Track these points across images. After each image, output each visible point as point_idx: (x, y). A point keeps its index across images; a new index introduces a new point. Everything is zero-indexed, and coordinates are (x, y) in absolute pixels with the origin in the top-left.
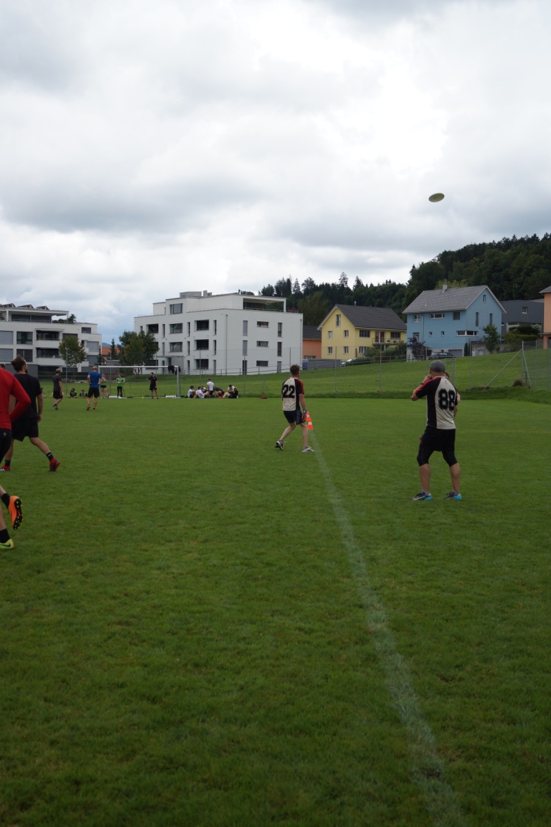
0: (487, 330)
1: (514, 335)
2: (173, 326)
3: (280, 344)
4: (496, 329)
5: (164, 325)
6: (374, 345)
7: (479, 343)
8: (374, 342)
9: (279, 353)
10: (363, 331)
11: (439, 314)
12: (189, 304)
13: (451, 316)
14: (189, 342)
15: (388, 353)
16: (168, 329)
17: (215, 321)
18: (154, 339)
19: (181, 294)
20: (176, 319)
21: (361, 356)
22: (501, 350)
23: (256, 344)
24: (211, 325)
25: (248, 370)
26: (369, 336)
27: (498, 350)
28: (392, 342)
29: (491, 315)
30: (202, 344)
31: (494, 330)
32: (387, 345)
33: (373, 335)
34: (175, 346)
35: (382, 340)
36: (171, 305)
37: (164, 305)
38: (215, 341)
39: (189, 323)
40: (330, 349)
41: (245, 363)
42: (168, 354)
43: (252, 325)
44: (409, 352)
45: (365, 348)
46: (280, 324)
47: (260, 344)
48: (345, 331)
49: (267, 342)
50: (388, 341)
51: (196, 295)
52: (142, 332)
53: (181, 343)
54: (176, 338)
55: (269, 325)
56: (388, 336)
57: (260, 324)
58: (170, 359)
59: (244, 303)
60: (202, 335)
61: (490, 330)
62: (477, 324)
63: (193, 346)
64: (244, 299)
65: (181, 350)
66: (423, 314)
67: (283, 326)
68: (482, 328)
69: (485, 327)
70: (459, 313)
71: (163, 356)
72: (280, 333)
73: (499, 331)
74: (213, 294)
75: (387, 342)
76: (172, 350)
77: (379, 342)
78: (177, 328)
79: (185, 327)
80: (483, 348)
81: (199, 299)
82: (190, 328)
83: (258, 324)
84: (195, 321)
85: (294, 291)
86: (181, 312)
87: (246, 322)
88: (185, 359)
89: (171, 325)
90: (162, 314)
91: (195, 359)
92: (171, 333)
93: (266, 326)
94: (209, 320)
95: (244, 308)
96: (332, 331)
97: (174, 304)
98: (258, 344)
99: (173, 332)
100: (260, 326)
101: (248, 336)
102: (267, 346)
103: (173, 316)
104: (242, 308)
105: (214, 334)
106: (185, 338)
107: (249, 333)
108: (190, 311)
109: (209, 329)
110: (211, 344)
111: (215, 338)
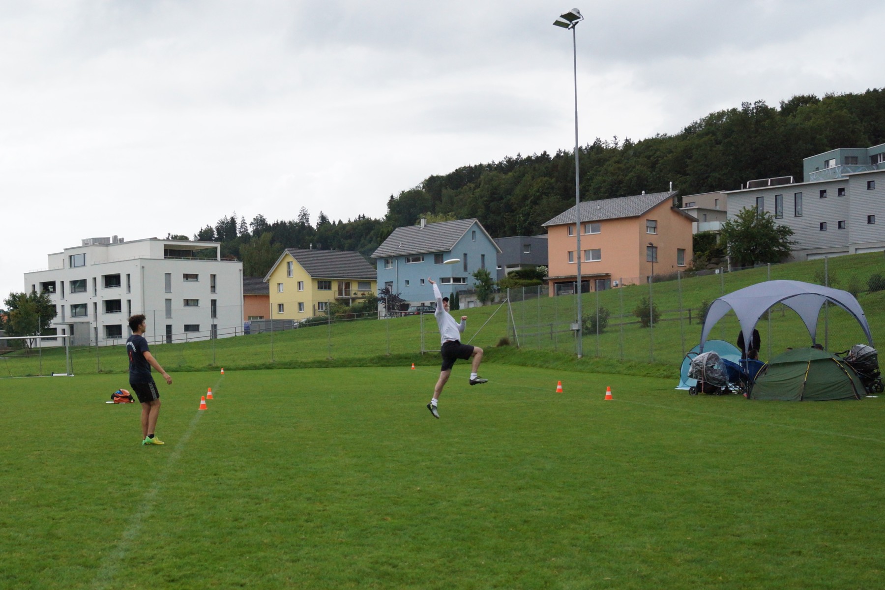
0: (477, 276)
1: (511, 281)
2: (74, 283)
3: (214, 302)
4: (489, 274)
5: (63, 283)
6: (337, 300)
7: (469, 293)
8: (337, 296)
9: (214, 314)
10: (321, 282)
11: (416, 257)
12: (94, 254)
13: (432, 259)
14: (95, 304)
15: (354, 310)
16: (68, 287)
17: (129, 275)
18: (49, 301)
19: (83, 241)
20: (78, 274)
21: (321, 314)
22: (497, 300)
23: (182, 303)
24: (123, 280)
25: (173, 337)
26: (329, 288)
27: (493, 300)
28: (359, 294)
29: (483, 256)
30: (113, 306)
31: (487, 275)
32: (354, 300)
33: (335, 286)
34: (78, 310)
35: (348, 293)
36: (70, 257)
37: (62, 257)
38: (129, 301)
39: (95, 279)
40: (281, 306)
41: (169, 328)
42: (69, 319)
43: (177, 280)
44: (381, 307)
45: (326, 303)
46: (213, 277)
47: (187, 302)
48: (299, 283)
49: (197, 301)
50: (355, 294)
51: (103, 242)
52: (34, 292)
53: (85, 306)
54: (79, 298)
55: (199, 277)
56: (354, 288)
57: (187, 277)
58: (72, 326)
59: (166, 251)
60: (112, 294)
61: (482, 275)
62: (465, 269)
63: (101, 308)
64: (165, 245)
65: (86, 314)
66: (397, 257)
67: (217, 278)
68: (472, 273)
69: (476, 272)
70: (442, 255)
71: (63, 323)
72: (213, 288)
73: (493, 276)
74: (124, 241)
75: (353, 296)
76: (74, 315)
77: (344, 296)
78: (79, 285)
79: (90, 285)
80: (474, 298)
81: (107, 246)
82: (96, 286)
83: (184, 277)
84: (103, 276)
85: (240, 232)
86: (84, 265)
87: (168, 275)
88: (91, 325)
89: (71, 282)
90: (60, 268)
91: (104, 326)
92: (72, 292)
93: (196, 279)
94: (120, 274)
95: (165, 258)
96: (282, 284)
97: (74, 255)
98: (186, 303)
99: (75, 292)
100: (187, 280)
101: (171, 293)
102: (197, 305)
103: (73, 270)
104: (163, 258)
105: (127, 292)
106: (91, 299)
107: (173, 289)
108: (96, 263)
109: (120, 286)
110: (124, 306)
111: (129, 297)
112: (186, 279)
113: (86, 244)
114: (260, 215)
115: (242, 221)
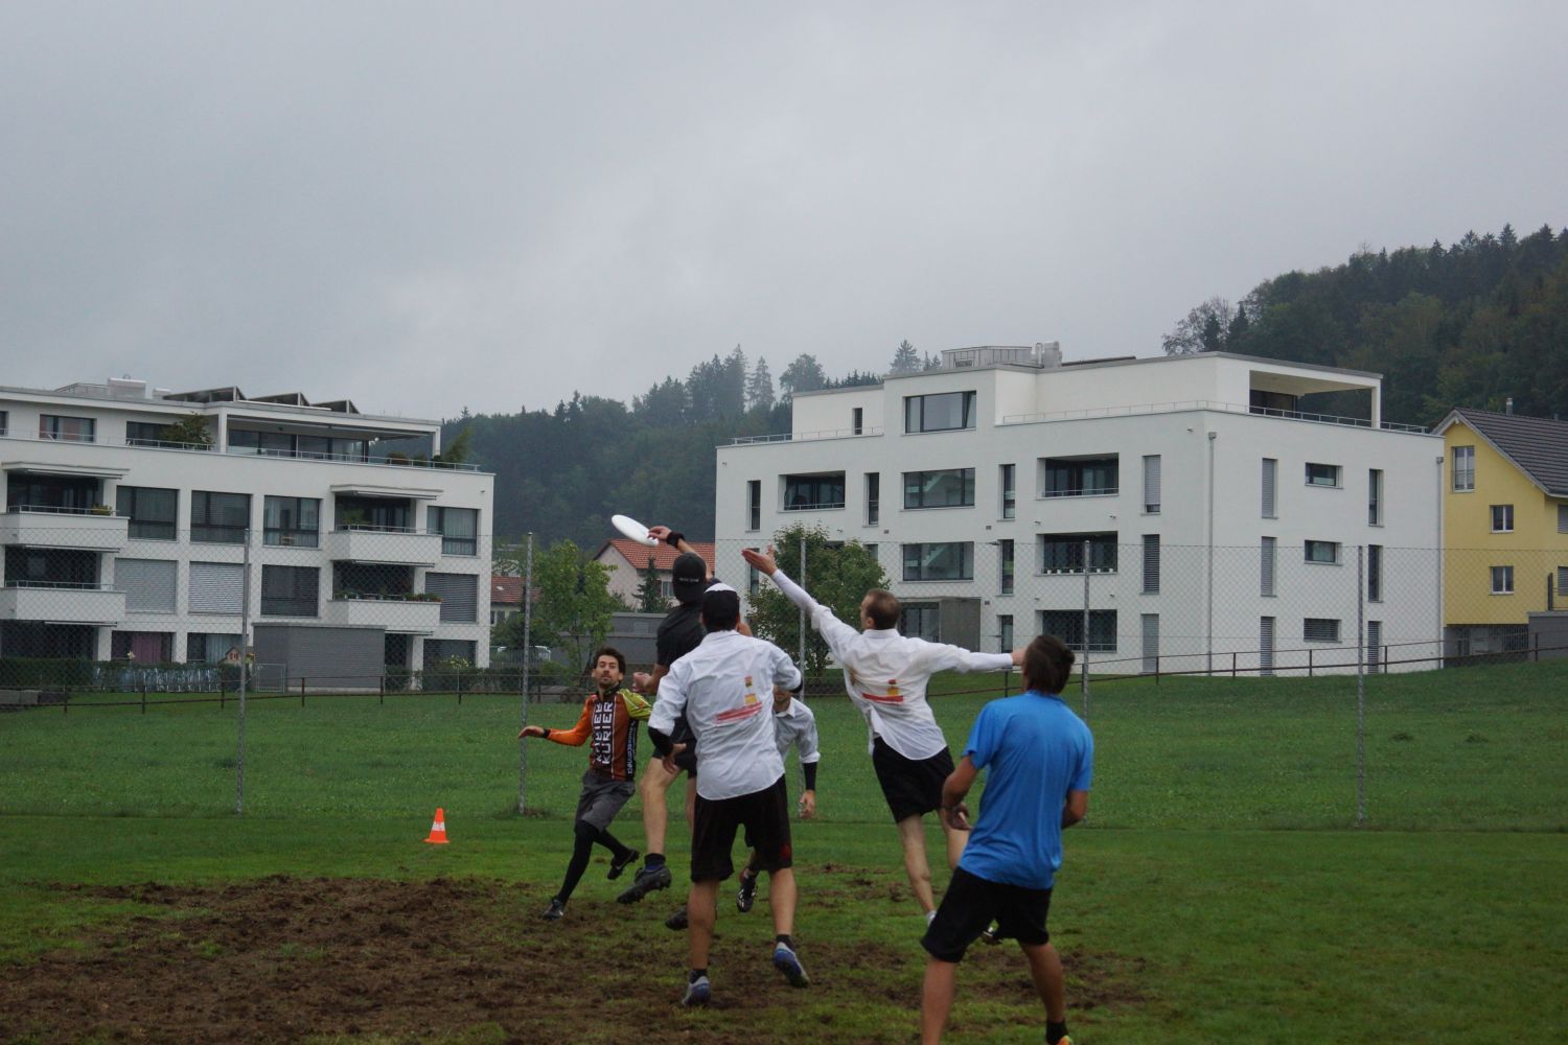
2: (918, 479)
3: (1374, 554)
5: (873, 479)
9: (1374, 589)
12: (1005, 394)
14: (1007, 547)
16: (892, 493)
17: (1151, 460)
20: (939, 452)
23: (1301, 551)
24: (1130, 474)
25: (1280, 660)
30: (1080, 552)
34: (930, 559)
36: (908, 399)
38: (1151, 541)
39: (1007, 470)
43: (1291, 475)
46: (1375, 476)
47: (1311, 548)
48: (1496, 510)
49: (1335, 546)
53: (961, 549)
54: (939, 526)
55: (1341, 476)
57: (1312, 472)
59: (1254, 391)
60: (1081, 514)
63: (1028, 557)
64: (1252, 375)
65: (963, 575)
67: (1387, 482)
72: (1373, 510)
76: (913, 574)
78: (941, 487)
79: (987, 487)
81: (1037, 373)
83: (1307, 473)
84: (1040, 459)
85: (754, 396)
86: (965, 426)
87: (1269, 463)
88: (983, 608)
89: (906, 475)
91: (1037, 611)
92: (905, 508)
93: (1330, 481)
94: (1117, 454)
95: (1252, 410)
97: (922, 397)
98: (1308, 551)
99: (923, 506)
100: (1311, 481)
101: (1276, 519)
102: (1334, 561)
103: (920, 439)
104: (1249, 411)
105: (1144, 511)
106: (989, 528)
107: (1281, 507)
108: (1009, 421)
109: (1117, 491)
110: (1130, 555)
111: (1151, 525)
112: (1310, 478)
113: (958, 364)
114: (805, 356)
115: (758, 370)
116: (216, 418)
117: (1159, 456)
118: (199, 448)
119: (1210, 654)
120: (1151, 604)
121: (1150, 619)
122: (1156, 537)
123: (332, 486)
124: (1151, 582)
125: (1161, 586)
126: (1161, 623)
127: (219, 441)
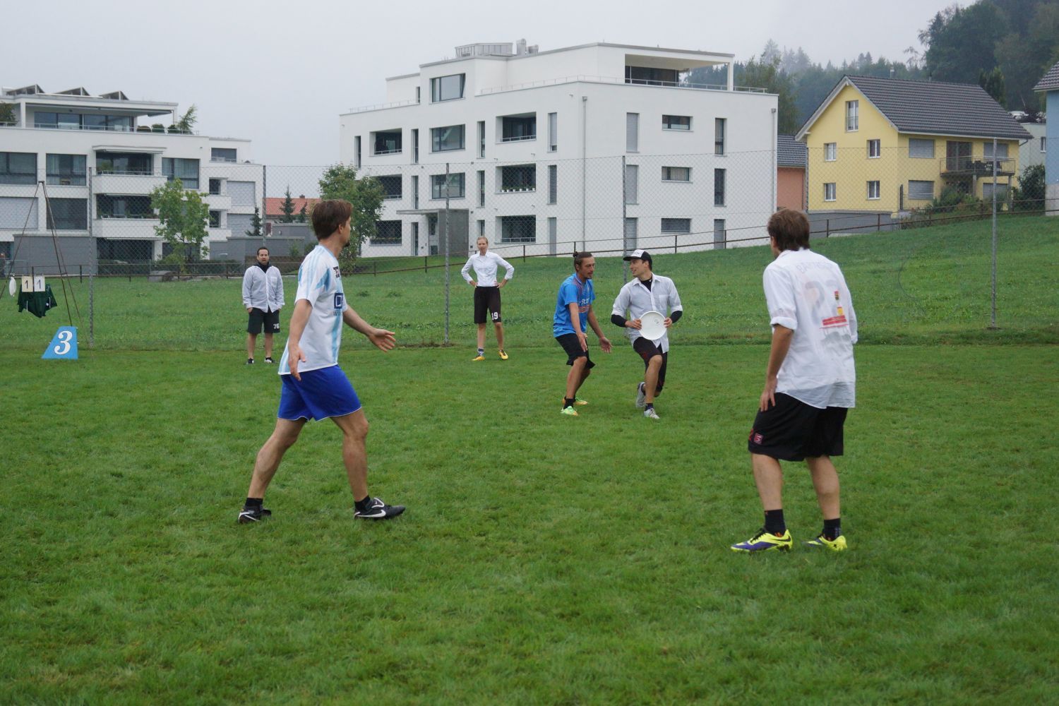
2: (438, 132)
3: (720, 174)
5: (416, 132)
8: (944, 169)
9: (719, 198)
10: (916, 140)
12: (483, 74)
14: (482, 173)
16: (425, 140)
17: (552, 116)
19: (458, 48)
20: (447, 115)
23: (659, 174)
24: (541, 126)
26: (930, 152)
30: (518, 177)
33: (940, 149)
34: (444, 187)
35: (965, 164)
36: (433, 80)
37: (417, 82)
38: (553, 168)
39: (482, 124)
40: (829, 188)
41: (631, 222)
42: (429, 203)
43: (651, 125)
45: (923, 182)
46: (721, 122)
47: (668, 173)
48: (871, 143)
49: (688, 170)
51: (500, 53)
52: (359, 151)
53: (461, 177)
55: (694, 123)
57: (669, 121)
58: (432, 218)
59: (627, 68)
60: (518, 153)
63: (492, 180)
64: (627, 60)
65: (461, 195)
67: (728, 125)
71: (415, 211)
72: (720, 144)
76: (436, 196)
77: (958, 170)
78: (449, 137)
79: (471, 135)
81: (507, 60)
82: (483, 136)
83: (664, 122)
84: (498, 118)
86: (461, 96)
87: (633, 116)
88: (470, 216)
89: (433, 130)
90: (411, 103)
91: (497, 217)
92: (434, 150)
93: (686, 127)
94: (535, 113)
95: (627, 81)
96: (834, 144)
97: (440, 78)
98: (666, 174)
99: (440, 150)
100: (669, 127)
101: (638, 152)
102: (688, 179)
103: (439, 106)
104: (623, 81)
105: (550, 149)
106: (472, 163)
107: (641, 147)
108: (484, 93)
109: (535, 137)
110: (542, 177)
111: (553, 159)
112: (666, 125)
113: (464, 55)
116: (19, 105)
117: (556, 113)
118: (9, 125)
119: (584, 242)
120: (553, 211)
121: (553, 220)
122: (555, 166)
123: (93, 147)
124: (553, 199)
125: (558, 199)
126: (558, 223)
127: (20, 121)
